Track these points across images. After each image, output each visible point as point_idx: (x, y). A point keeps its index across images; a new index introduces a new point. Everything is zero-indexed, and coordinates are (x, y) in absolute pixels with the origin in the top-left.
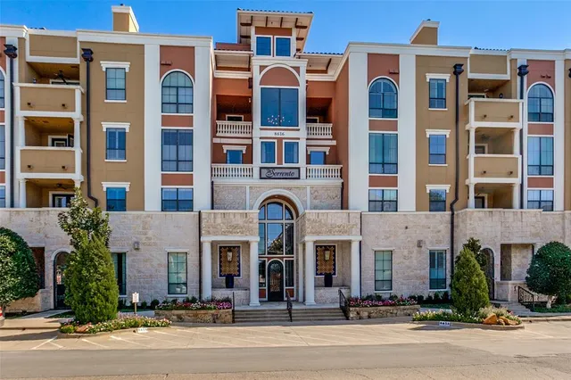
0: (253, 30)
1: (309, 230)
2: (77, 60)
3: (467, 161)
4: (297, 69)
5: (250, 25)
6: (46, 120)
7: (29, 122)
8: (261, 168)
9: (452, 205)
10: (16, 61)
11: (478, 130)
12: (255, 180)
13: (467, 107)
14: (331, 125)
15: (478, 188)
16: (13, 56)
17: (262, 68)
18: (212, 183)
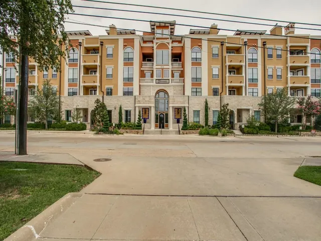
0: (155, 27)
1: (170, 102)
2: (98, 45)
3: (226, 77)
4: (168, 43)
5: (154, 25)
6: (89, 66)
7: (84, 66)
8: (156, 79)
9: (221, 93)
10: (81, 47)
11: (229, 66)
12: (154, 83)
13: (225, 57)
14: (181, 62)
15: (230, 87)
16: (80, 45)
17: (157, 43)
18: (140, 85)
